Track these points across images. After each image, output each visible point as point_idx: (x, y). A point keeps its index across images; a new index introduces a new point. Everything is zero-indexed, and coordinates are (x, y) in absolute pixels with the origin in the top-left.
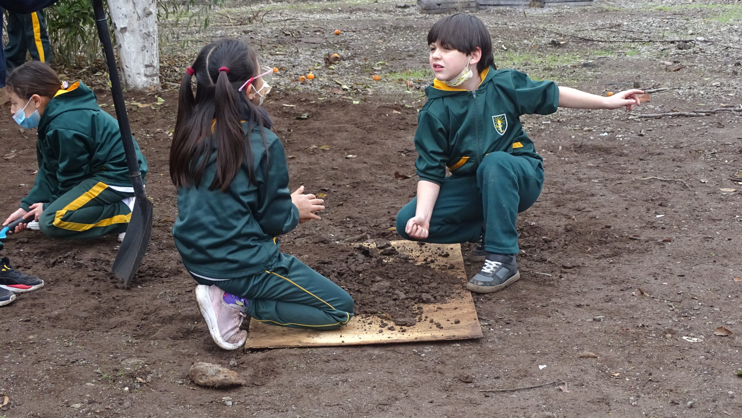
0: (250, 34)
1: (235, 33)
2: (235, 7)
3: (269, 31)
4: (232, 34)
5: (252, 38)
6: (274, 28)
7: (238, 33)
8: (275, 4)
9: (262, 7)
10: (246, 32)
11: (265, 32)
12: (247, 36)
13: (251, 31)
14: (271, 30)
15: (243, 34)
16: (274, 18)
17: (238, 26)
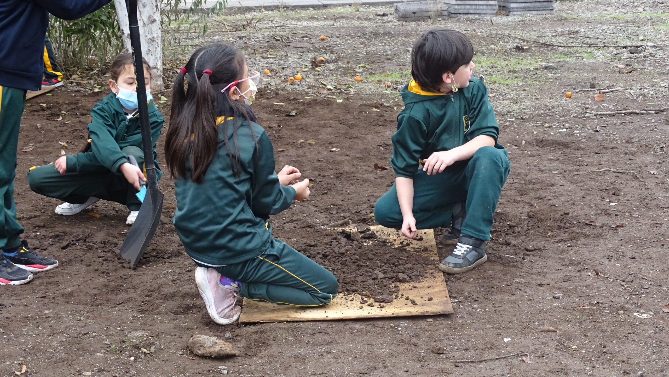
0: (244, 39)
1: (231, 39)
2: (230, 15)
3: (261, 36)
4: (228, 40)
5: (245, 43)
6: (266, 34)
7: (233, 38)
8: (267, 12)
9: (255, 15)
10: (241, 38)
11: (258, 38)
12: (241, 41)
13: (245, 37)
14: (263, 36)
15: (238, 39)
16: (265, 25)
17: (234, 32)
